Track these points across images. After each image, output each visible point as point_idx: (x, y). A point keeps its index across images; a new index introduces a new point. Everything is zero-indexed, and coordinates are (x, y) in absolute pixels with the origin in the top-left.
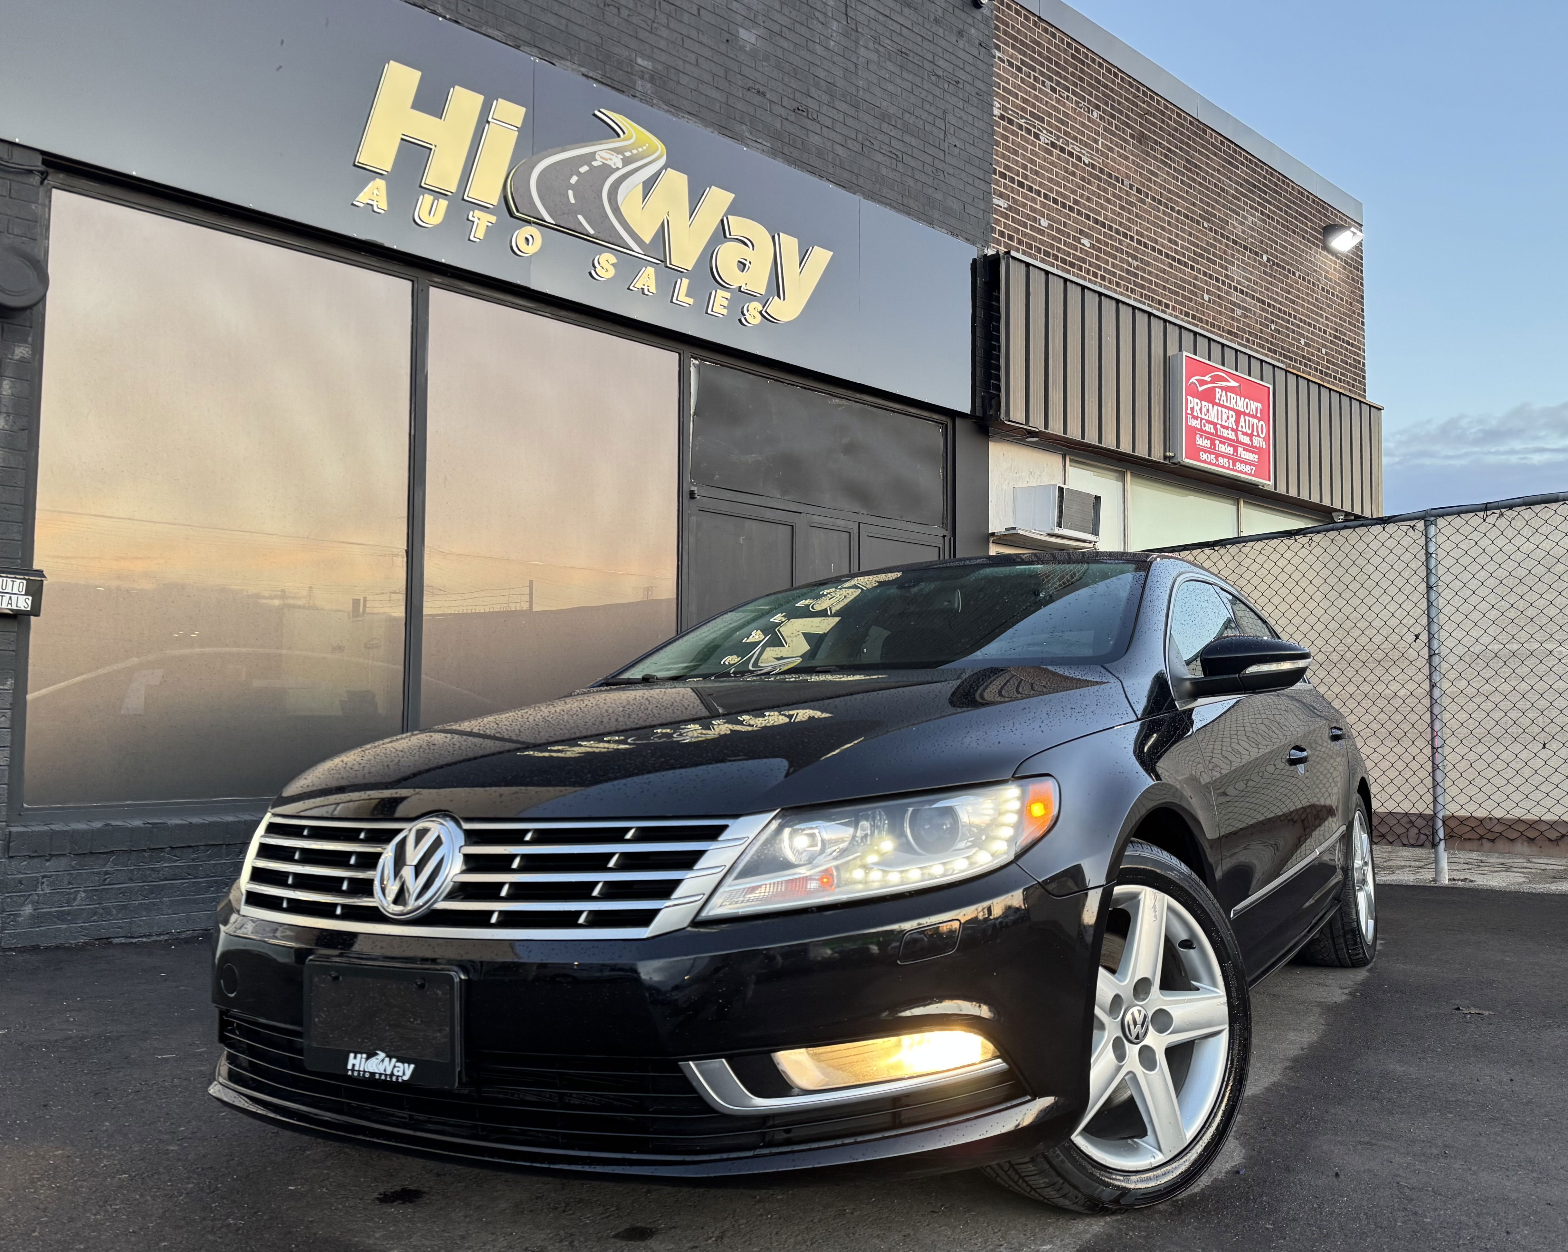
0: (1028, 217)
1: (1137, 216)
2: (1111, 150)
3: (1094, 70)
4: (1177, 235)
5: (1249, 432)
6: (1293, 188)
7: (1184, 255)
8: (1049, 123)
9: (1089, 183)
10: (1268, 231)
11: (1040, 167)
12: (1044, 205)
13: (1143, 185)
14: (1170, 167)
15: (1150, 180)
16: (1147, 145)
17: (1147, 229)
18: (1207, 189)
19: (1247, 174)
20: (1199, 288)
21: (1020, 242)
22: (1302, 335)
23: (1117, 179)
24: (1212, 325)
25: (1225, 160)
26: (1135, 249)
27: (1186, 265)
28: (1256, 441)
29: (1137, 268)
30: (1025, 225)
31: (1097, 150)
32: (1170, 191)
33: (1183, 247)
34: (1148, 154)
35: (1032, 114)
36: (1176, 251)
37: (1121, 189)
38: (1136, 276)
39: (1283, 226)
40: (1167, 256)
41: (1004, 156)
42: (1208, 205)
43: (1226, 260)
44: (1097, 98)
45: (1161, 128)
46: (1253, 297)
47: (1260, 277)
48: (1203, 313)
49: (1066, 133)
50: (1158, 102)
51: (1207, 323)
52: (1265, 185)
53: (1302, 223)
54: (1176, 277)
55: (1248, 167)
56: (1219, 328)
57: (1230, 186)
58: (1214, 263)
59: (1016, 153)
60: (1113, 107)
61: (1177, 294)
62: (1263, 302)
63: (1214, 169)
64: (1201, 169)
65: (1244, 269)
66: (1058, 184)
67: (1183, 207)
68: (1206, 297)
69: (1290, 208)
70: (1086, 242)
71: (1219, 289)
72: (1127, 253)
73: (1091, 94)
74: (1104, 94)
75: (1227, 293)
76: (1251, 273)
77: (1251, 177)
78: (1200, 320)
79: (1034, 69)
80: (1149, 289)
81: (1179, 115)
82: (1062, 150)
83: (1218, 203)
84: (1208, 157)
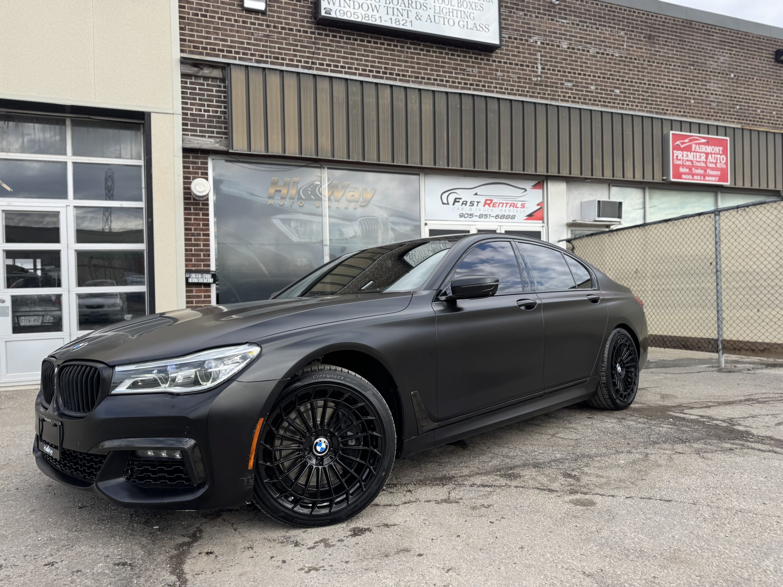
0: (584, 87)
1: (648, 73)
2: (632, 47)
3: (622, 13)
4: (673, 77)
5: (715, 161)
6: (753, 37)
7: (678, 85)
8: (595, 44)
9: (619, 64)
10: (735, 62)
11: (591, 64)
12: (592, 80)
13: (652, 58)
14: (668, 46)
15: (656, 55)
16: (654, 39)
17: (654, 78)
18: (693, 50)
19: (720, 37)
20: (688, 98)
21: (580, 99)
22: (759, 108)
23: (635, 59)
24: (696, 114)
25: (705, 34)
26: (647, 88)
27: (679, 89)
28: (719, 166)
29: (649, 96)
30: (582, 91)
31: (623, 49)
32: (668, 57)
33: (677, 81)
34: (655, 43)
35: (585, 42)
36: (673, 84)
37: (638, 63)
38: (648, 100)
39: (746, 57)
40: (667, 87)
41: (570, 64)
42: (694, 58)
43: (706, 82)
44: (623, 25)
45: (663, 29)
46: (724, 96)
47: (729, 85)
48: (690, 109)
49: (605, 46)
50: (661, 18)
51: (693, 113)
52: (732, 40)
53: (759, 52)
54: (673, 96)
55: (721, 34)
56: (701, 114)
57: (709, 46)
58: (698, 84)
59: (577, 61)
60: (632, 27)
61: (674, 103)
62: (731, 97)
63: (697, 40)
64: (688, 42)
65: (718, 84)
66: (601, 69)
67: (677, 62)
68: (692, 101)
69: (751, 47)
70: (617, 91)
71: (701, 96)
72: (643, 91)
73: (619, 25)
74: (627, 22)
75: (706, 97)
76: (723, 84)
77: (724, 38)
78: (689, 113)
79: (586, 22)
80: (656, 105)
81: (674, 20)
82: (603, 54)
83: (701, 55)
84: (693, 35)
